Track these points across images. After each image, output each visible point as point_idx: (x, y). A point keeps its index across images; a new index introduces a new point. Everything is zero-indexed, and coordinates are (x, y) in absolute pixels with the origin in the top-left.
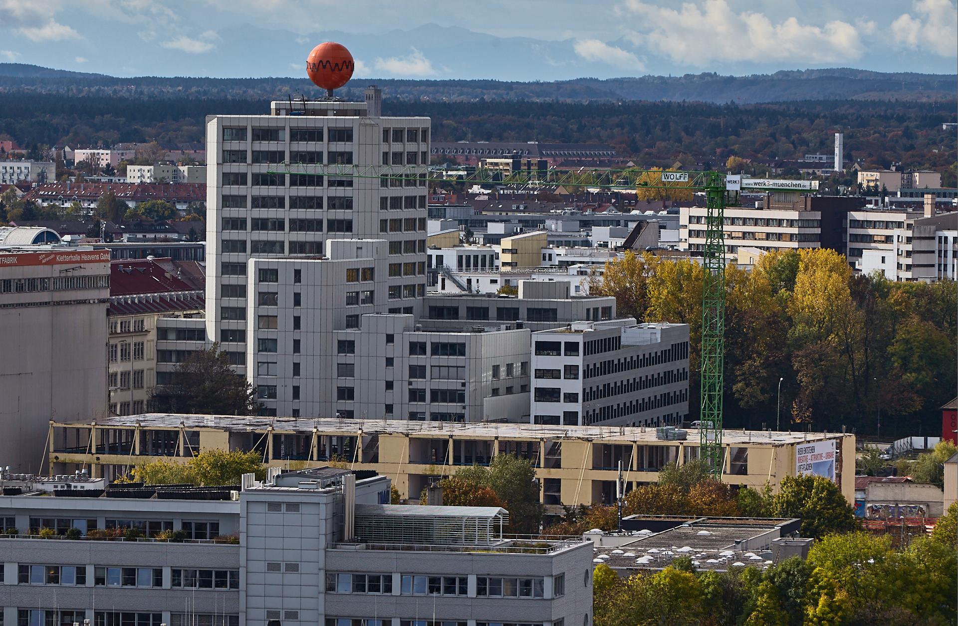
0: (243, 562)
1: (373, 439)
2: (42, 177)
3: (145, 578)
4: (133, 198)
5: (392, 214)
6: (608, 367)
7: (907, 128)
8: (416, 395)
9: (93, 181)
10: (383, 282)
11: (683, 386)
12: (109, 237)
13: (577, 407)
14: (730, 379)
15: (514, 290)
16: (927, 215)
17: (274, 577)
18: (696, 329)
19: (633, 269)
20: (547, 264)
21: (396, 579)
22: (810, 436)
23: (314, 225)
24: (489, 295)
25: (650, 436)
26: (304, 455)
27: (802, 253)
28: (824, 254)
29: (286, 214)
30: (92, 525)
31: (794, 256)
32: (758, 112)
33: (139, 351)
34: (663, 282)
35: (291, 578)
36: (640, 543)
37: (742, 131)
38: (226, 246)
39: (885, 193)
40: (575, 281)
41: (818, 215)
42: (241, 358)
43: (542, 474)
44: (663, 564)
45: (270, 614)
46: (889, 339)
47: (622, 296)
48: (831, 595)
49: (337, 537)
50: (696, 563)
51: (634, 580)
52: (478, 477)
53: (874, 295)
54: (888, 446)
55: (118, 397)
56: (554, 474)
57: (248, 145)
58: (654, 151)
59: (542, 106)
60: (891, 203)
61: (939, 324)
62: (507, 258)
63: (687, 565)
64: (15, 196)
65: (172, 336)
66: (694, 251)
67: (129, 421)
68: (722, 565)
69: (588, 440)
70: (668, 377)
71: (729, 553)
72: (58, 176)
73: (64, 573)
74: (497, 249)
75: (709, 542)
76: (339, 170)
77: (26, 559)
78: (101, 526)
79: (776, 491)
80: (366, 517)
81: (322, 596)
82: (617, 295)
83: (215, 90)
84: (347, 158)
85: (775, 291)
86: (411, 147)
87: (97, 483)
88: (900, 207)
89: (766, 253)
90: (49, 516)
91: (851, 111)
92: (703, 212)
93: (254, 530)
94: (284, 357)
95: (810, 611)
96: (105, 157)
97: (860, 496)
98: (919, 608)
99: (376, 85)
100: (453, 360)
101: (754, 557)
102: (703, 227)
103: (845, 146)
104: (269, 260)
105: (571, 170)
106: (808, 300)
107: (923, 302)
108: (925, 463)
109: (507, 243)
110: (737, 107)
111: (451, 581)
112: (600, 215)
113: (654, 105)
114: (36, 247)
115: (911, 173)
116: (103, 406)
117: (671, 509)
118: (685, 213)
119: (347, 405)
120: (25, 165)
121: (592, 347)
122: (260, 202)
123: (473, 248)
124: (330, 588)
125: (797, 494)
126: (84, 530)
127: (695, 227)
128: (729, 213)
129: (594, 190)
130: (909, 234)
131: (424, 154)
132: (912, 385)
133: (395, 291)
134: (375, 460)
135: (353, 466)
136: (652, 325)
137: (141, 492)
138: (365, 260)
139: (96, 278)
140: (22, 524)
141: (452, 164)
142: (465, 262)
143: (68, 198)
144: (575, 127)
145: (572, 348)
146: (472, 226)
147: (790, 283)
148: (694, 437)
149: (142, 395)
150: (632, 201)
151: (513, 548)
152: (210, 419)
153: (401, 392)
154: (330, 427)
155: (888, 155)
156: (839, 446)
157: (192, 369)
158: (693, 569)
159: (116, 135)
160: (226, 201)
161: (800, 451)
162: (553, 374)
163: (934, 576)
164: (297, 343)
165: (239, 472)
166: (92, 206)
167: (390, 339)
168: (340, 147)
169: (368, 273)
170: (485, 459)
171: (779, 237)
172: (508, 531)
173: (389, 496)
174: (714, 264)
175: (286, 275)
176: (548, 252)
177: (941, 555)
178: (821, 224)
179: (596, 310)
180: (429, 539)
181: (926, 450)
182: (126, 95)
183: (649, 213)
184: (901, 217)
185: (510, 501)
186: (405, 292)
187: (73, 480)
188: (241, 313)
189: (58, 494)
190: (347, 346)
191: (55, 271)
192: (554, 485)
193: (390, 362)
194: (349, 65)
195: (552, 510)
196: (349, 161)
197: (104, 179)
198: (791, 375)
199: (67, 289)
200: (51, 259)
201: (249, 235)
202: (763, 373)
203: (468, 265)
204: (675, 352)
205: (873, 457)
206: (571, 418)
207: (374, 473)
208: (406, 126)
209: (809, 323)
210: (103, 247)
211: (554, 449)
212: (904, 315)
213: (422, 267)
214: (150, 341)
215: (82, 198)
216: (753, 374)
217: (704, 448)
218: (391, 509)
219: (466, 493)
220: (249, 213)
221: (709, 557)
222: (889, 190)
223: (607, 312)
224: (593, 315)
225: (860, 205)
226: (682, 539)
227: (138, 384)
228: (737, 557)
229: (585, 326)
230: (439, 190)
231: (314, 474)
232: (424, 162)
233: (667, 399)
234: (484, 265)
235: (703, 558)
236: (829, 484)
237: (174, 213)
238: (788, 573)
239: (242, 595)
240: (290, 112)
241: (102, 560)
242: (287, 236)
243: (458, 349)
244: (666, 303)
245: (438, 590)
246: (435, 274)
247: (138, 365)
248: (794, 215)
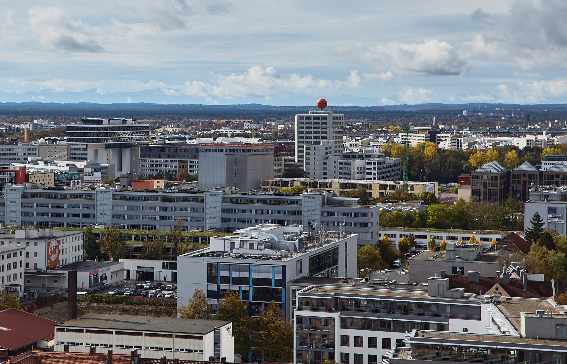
0: (303, 209)
1: (331, 183)
2: (260, 128)
3: (266, 212)
4: (279, 132)
5: (335, 135)
6: (382, 168)
7: (450, 116)
8: (341, 174)
9: (271, 128)
10: (333, 149)
11: (399, 172)
12: (274, 140)
13: (376, 176)
14: (410, 171)
15: (362, 151)
16: (455, 134)
17: (310, 213)
18: (402, 160)
19: (388, 147)
20: (369, 146)
21: (336, 213)
22: (428, 183)
23: (319, 138)
24: (356, 152)
25: (392, 183)
26: (316, 187)
27: (426, 143)
28: (431, 143)
29: (312, 135)
30: (270, 201)
31: (424, 144)
32: (416, 113)
33: (281, 165)
34: (395, 150)
35: (313, 213)
36: (390, 206)
37: (413, 117)
38: (299, 142)
39: (445, 130)
40: (375, 149)
41: (430, 135)
42: (302, 166)
43: (368, 191)
44: (395, 210)
45: (309, 220)
46: (446, 162)
47: (386, 153)
48: (433, 217)
49: (323, 204)
50: (402, 210)
51: (389, 214)
52: (354, 191)
53: (442, 153)
54: (445, 185)
55: (276, 174)
56: (371, 191)
57: (304, 121)
58: (393, 121)
59: (368, 112)
60: (446, 132)
61: (457, 158)
62: (361, 144)
63: (400, 210)
64: (254, 132)
65: (288, 161)
66: (402, 143)
67: (279, 179)
68: (408, 211)
69: (378, 183)
70: (396, 170)
71: (410, 208)
72: (263, 127)
73: (264, 212)
74: (358, 142)
75: (405, 206)
76: (324, 126)
77: (257, 209)
78: (272, 202)
79: (420, 195)
80: (330, 200)
81: (320, 217)
82: (384, 152)
83: (297, 109)
84: (326, 123)
85: (420, 151)
86: (339, 121)
87: (272, 193)
88: (448, 133)
89: (418, 143)
90: (261, 199)
91: (437, 112)
92: (404, 134)
93: (305, 203)
94: (312, 166)
95: (428, 221)
96: (273, 123)
97: (439, 196)
98: (453, 220)
99: (332, 107)
100: (349, 166)
101: (415, 209)
102: (404, 137)
103: (436, 120)
104: (308, 145)
105: (375, 125)
106: (427, 153)
107: (454, 154)
108: (454, 188)
109: (360, 141)
110: (412, 112)
111: (348, 214)
112: (380, 135)
113: (393, 112)
114: (258, 143)
115: (451, 126)
116: (273, 176)
117: (397, 199)
118: (400, 134)
119: (325, 176)
120: (256, 125)
121: (379, 163)
122: (307, 133)
123: (353, 142)
124: (322, 215)
125: (425, 195)
126: (269, 203)
127: (402, 137)
128: (410, 134)
129: (380, 130)
130: (451, 139)
131: (342, 122)
132: (451, 172)
133: (336, 152)
134: (331, 188)
135: (327, 189)
136: (392, 159)
137: (281, 194)
138: (329, 145)
139: (271, 149)
140: (256, 201)
141: (348, 124)
142: (351, 145)
143: (265, 132)
144: (375, 116)
145: (375, 164)
146: (353, 137)
147: (423, 149)
148: (402, 183)
149: (281, 174)
150: (388, 132)
151: (362, 207)
152: (296, 179)
153: (337, 174)
154: (322, 181)
155: (446, 122)
156: (434, 185)
157: (292, 168)
158: (402, 212)
159: (275, 119)
160: (299, 132)
161: (426, 186)
162: (371, 169)
163: (456, 213)
164: (315, 163)
165: (302, 190)
166: (271, 134)
167: (335, 162)
168: (324, 121)
169: (330, 148)
170: (356, 188)
171: (421, 140)
172: (361, 203)
173: (335, 195)
174: (406, 146)
175: (312, 149)
176: (369, 143)
177: (458, 209)
178: (430, 137)
179: (380, 155)
180: (343, 205)
181: (454, 186)
182: (278, 110)
183: (392, 135)
184: (448, 135)
185: (361, 197)
186: (338, 152)
187: (266, 192)
188: (303, 156)
189: (263, 195)
190: (325, 163)
191: (263, 147)
192: (371, 193)
193: (335, 167)
194: (326, 103)
195: (370, 199)
196: (326, 124)
197: (273, 128)
198: (423, 169)
199: (265, 151)
200: (262, 145)
201: (304, 140)
202: (417, 169)
203: (352, 146)
204: (398, 164)
205: (442, 187)
206: (374, 179)
207: (331, 191)
208: (338, 116)
209: (428, 158)
210: (273, 142)
211: (371, 185)
212: (449, 157)
213: (342, 146)
214: (283, 163)
215: (268, 132)
216: (415, 169)
217: (404, 185)
218: (335, 198)
219: (351, 195)
220: (304, 135)
221: (405, 209)
222: (446, 129)
223: (382, 156)
224: (379, 157)
225: (439, 133)
226: (399, 205)
227: (280, 172)
228: (412, 209)
229: (378, 159)
230: (345, 130)
231: (318, 191)
232: (342, 124)
233: (396, 175)
234: (355, 146)
235: (404, 209)
236: (432, 193)
237: (288, 135)
238: (423, 212)
239: (303, 216)
240: (313, 113)
241: (273, 209)
242: (312, 140)
243: (350, 164)
244: (395, 154)
245: (345, 216)
246: (345, 148)
247: (280, 167)
248: (424, 135)
